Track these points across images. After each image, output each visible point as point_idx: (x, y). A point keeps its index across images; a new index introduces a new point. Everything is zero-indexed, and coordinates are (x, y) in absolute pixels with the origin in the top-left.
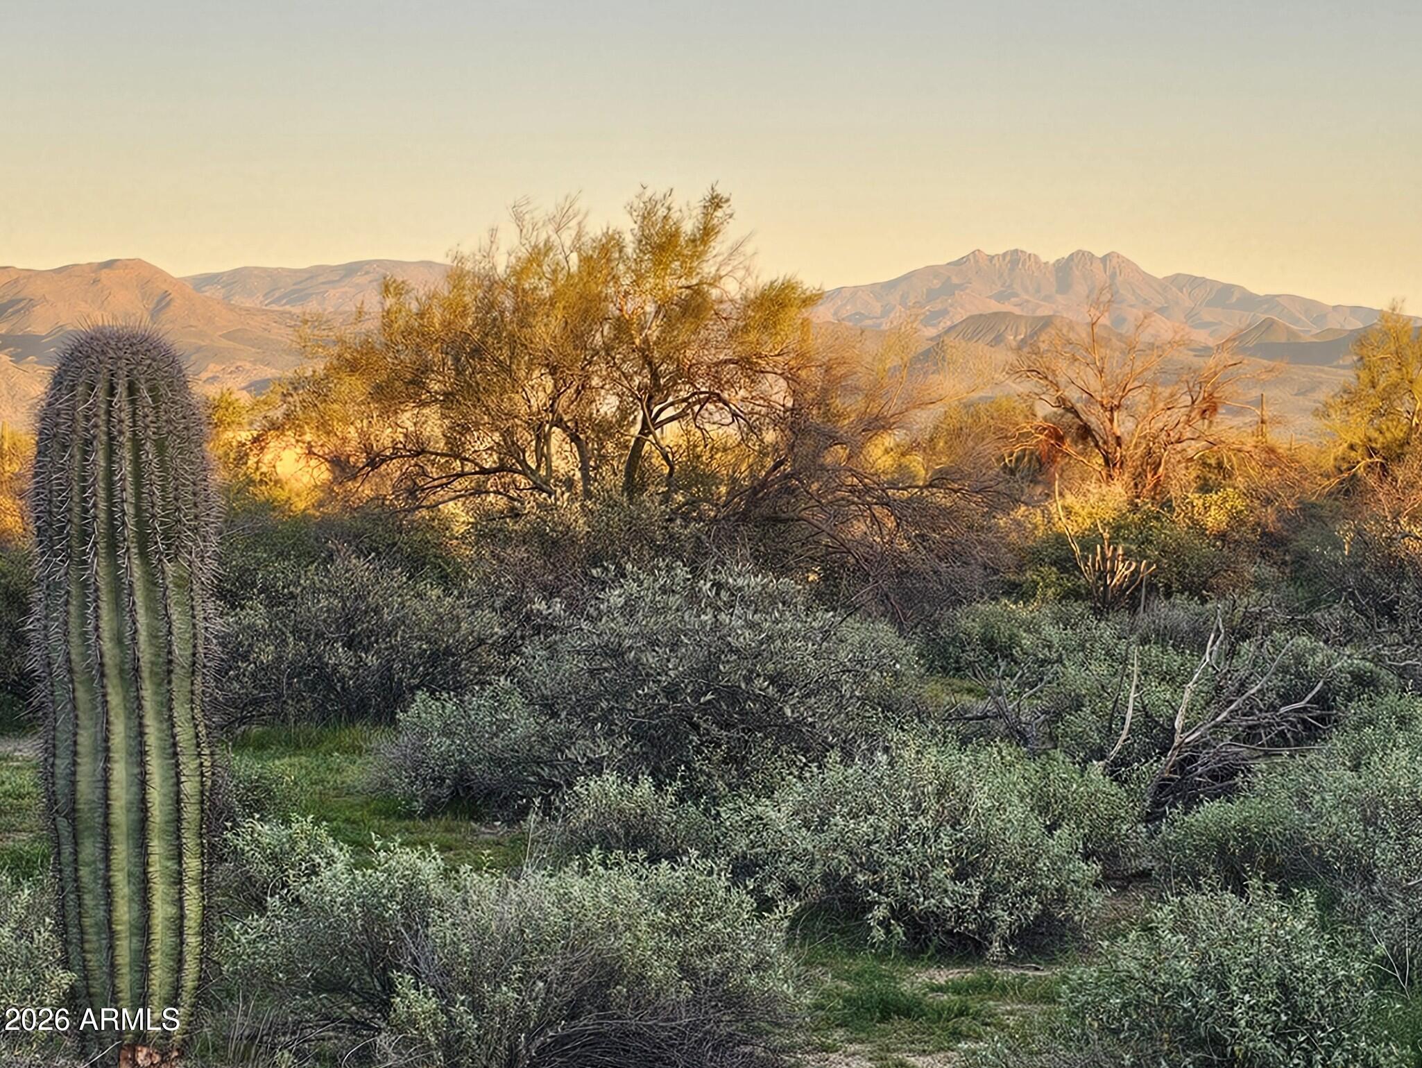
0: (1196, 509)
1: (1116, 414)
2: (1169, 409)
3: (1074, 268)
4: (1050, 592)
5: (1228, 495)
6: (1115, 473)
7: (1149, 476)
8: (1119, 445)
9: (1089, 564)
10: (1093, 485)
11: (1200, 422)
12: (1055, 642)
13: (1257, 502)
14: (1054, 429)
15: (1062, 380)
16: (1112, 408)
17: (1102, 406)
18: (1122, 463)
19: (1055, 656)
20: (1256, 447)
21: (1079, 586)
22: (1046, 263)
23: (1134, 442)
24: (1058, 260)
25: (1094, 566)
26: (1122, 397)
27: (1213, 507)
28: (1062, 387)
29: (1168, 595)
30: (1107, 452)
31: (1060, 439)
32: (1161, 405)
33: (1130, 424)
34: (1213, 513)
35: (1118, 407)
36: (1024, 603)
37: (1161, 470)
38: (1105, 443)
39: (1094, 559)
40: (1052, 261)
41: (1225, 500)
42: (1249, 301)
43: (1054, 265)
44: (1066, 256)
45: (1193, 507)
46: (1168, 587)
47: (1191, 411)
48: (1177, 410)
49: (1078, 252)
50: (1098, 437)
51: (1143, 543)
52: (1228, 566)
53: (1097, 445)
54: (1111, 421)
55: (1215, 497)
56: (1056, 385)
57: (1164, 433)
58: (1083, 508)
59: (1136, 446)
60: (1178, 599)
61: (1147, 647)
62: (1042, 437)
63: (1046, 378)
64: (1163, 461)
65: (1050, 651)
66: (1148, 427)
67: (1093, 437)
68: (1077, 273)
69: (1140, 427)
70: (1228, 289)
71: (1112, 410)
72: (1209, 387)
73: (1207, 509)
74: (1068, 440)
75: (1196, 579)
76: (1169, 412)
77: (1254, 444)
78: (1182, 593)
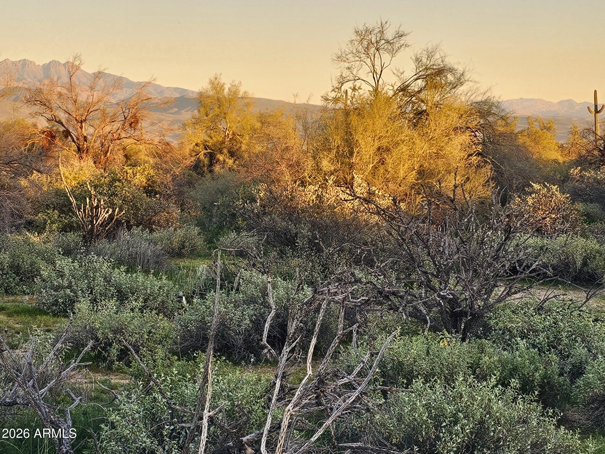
0: (129, 174)
1: (83, 124)
2: (113, 122)
3: (51, 68)
4: (54, 226)
5: (146, 168)
6: (84, 155)
7: (102, 157)
8: (86, 140)
9: (82, 210)
10: (76, 161)
11: (130, 129)
12: (67, 272)
13: (161, 172)
14: (50, 132)
15: (54, 106)
16: (81, 121)
17: (76, 120)
18: (87, 150)
19: (66, 283)
20: (160, 142)
21: (72, 222)
22: (38, 65)
23: (93, 139)
24: (44, 64)
25: (84, 210)
26: (87, 115)
27: (138, 174)
28: (54, 110)
29: (129, 228)
30: (79, 145)
31: (53, 137)
32: (108, 120)
33: (91, 130)
34: (138, 177)
35: (85, 120)
36: (38, 234)
37: (109, 154)
38: (78, 139)
39: (85, 207)
40: (41, 65)
41: (144, 170)
42: (130, 84)
43: (42, 66)
44: (48, 63)
45: (127, 173)
46: (128, 222)
47: (125, 123)
48: (117, 122)
49: (53, 61)
50: (74, 136)
51: (112, 196)
52: (164, 210)
53: (73, 141)
54: (81, 128)
55: (139, 168)
56: (51, 109)
57: (111, 134)
58: (71, 174)
59: (95, 142)
60: (136, 230)
61: (134, 275)
62: (43, 136)
63: (45, 105)
64: (110, 149)
65: (63, 280)
66: (101, 131)
67: (71, 136)
68: (53, 70)
69: (96, 131)
70: (120, 79)
71: (81, 122)
72: (134, 111)
73: (135, 175)
74: (58, 139)
75: (145, 217)
76: (113, 123)
77: (159, 141)
78: (138, 226)
